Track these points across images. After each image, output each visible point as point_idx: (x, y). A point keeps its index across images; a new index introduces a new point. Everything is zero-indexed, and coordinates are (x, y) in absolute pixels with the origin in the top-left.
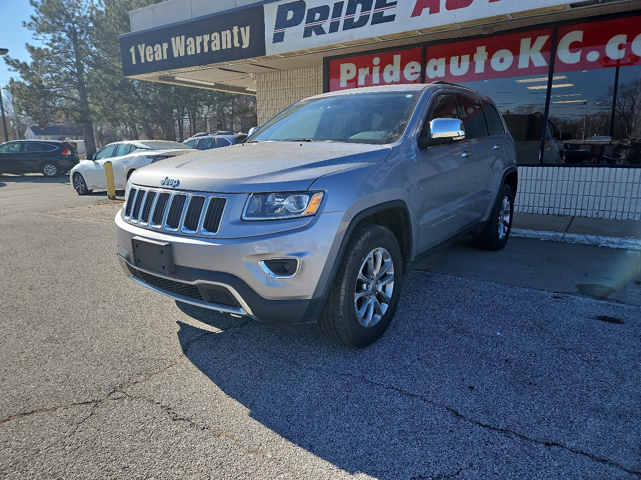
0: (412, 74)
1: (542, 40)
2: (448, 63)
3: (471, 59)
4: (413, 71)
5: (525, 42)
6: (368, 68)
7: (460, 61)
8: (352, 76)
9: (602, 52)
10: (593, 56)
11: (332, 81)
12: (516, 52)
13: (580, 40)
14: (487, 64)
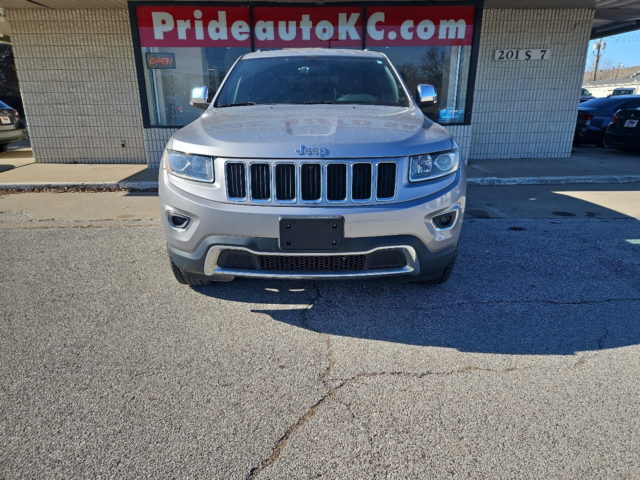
0: (241, 33)
1: (355, 17)
2: (276, 26)
3: (298, 25)
4: (242, 30)
5: (342, 16)
6: (189, 21)
7: (287, 25)
8: (169, 27)
9: (399, 34)
10: (392, 36)
11: (142, 30)
12: (335, 23)
13: (383, 20)
14: (313, 32)
